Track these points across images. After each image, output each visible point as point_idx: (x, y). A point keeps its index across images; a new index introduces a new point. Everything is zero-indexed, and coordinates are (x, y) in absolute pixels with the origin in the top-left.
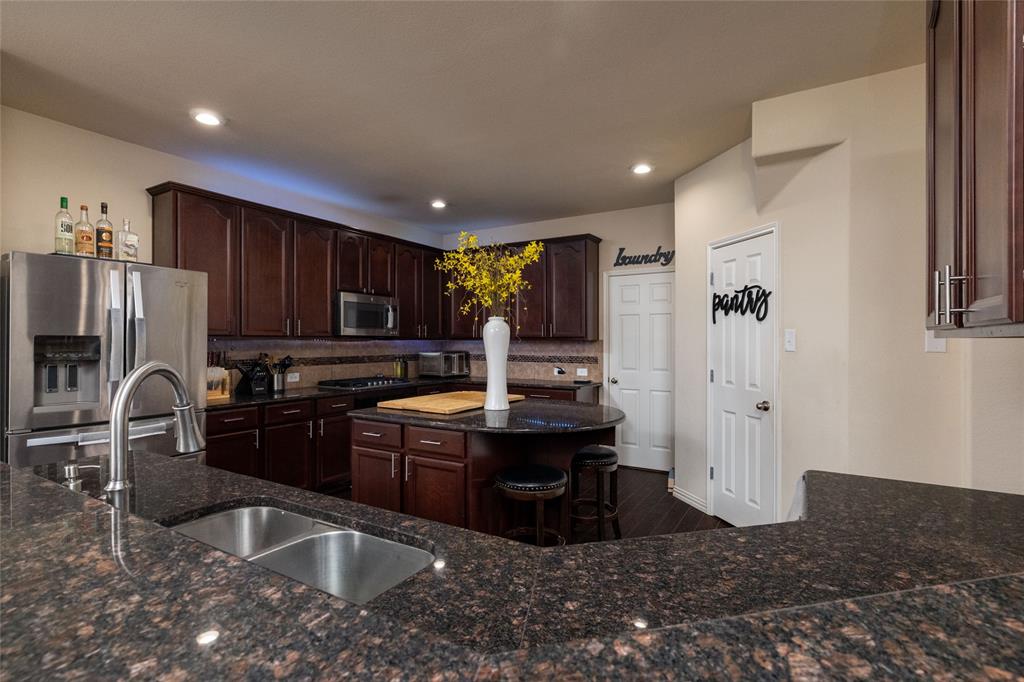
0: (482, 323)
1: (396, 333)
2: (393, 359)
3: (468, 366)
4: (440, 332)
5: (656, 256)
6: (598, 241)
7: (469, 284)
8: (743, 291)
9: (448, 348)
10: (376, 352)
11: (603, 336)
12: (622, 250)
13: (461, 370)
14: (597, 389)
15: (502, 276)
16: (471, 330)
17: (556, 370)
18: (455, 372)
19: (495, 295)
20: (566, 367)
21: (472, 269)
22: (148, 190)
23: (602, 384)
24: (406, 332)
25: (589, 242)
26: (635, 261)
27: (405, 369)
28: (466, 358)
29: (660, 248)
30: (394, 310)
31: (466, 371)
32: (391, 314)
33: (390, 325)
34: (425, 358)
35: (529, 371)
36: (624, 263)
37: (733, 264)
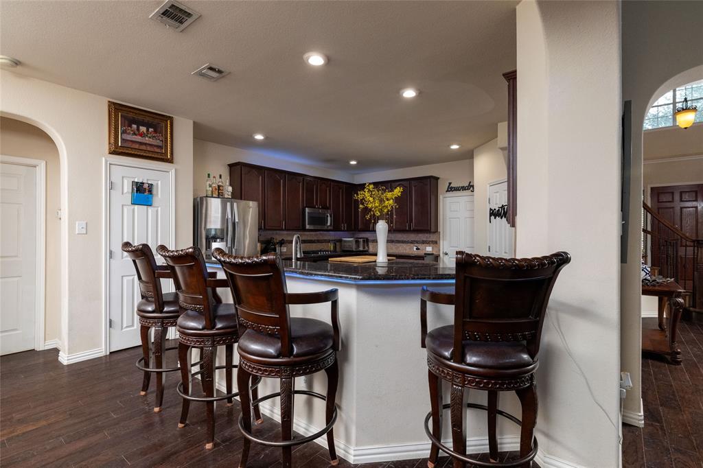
0: (375, 223)
1: (331, 228)
2: (329, 241)
3: (368, 245)
4: (353, 227)
5: (468, 187)
6: (437, 179)
7: (370, 206)
8: (501, 207)
9: (356, 236)
10: (321, 238)
11: (440, 229)
12: (450, 184)
13: (364, 248)
14: (437, 258)
15: (384, 202)
16: (370, 227)
17: (415, 248)
18: (361, 249)
19: (381, 211)
20: (420, 246)
21: (371, 199)
22: (228, 165)
23: (439, 255)
24: (336, 228)
25: (432, 180)
26: (457, 189)
27: (335, 247)
28: (366, 241)
29: (470, 182)
30: (331, 216)
31: (366, 248)
32: (329, 218)
33: (329, 224)
34: (345, 241)
35: (400, 248)
36: (451, 190)
37: (498, 194)
